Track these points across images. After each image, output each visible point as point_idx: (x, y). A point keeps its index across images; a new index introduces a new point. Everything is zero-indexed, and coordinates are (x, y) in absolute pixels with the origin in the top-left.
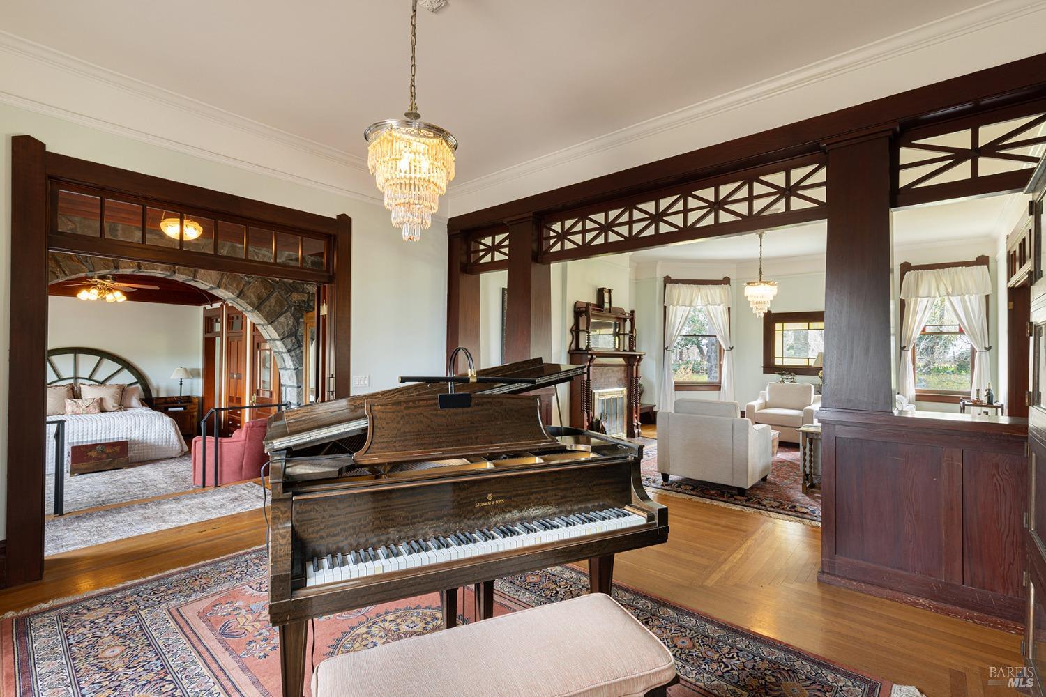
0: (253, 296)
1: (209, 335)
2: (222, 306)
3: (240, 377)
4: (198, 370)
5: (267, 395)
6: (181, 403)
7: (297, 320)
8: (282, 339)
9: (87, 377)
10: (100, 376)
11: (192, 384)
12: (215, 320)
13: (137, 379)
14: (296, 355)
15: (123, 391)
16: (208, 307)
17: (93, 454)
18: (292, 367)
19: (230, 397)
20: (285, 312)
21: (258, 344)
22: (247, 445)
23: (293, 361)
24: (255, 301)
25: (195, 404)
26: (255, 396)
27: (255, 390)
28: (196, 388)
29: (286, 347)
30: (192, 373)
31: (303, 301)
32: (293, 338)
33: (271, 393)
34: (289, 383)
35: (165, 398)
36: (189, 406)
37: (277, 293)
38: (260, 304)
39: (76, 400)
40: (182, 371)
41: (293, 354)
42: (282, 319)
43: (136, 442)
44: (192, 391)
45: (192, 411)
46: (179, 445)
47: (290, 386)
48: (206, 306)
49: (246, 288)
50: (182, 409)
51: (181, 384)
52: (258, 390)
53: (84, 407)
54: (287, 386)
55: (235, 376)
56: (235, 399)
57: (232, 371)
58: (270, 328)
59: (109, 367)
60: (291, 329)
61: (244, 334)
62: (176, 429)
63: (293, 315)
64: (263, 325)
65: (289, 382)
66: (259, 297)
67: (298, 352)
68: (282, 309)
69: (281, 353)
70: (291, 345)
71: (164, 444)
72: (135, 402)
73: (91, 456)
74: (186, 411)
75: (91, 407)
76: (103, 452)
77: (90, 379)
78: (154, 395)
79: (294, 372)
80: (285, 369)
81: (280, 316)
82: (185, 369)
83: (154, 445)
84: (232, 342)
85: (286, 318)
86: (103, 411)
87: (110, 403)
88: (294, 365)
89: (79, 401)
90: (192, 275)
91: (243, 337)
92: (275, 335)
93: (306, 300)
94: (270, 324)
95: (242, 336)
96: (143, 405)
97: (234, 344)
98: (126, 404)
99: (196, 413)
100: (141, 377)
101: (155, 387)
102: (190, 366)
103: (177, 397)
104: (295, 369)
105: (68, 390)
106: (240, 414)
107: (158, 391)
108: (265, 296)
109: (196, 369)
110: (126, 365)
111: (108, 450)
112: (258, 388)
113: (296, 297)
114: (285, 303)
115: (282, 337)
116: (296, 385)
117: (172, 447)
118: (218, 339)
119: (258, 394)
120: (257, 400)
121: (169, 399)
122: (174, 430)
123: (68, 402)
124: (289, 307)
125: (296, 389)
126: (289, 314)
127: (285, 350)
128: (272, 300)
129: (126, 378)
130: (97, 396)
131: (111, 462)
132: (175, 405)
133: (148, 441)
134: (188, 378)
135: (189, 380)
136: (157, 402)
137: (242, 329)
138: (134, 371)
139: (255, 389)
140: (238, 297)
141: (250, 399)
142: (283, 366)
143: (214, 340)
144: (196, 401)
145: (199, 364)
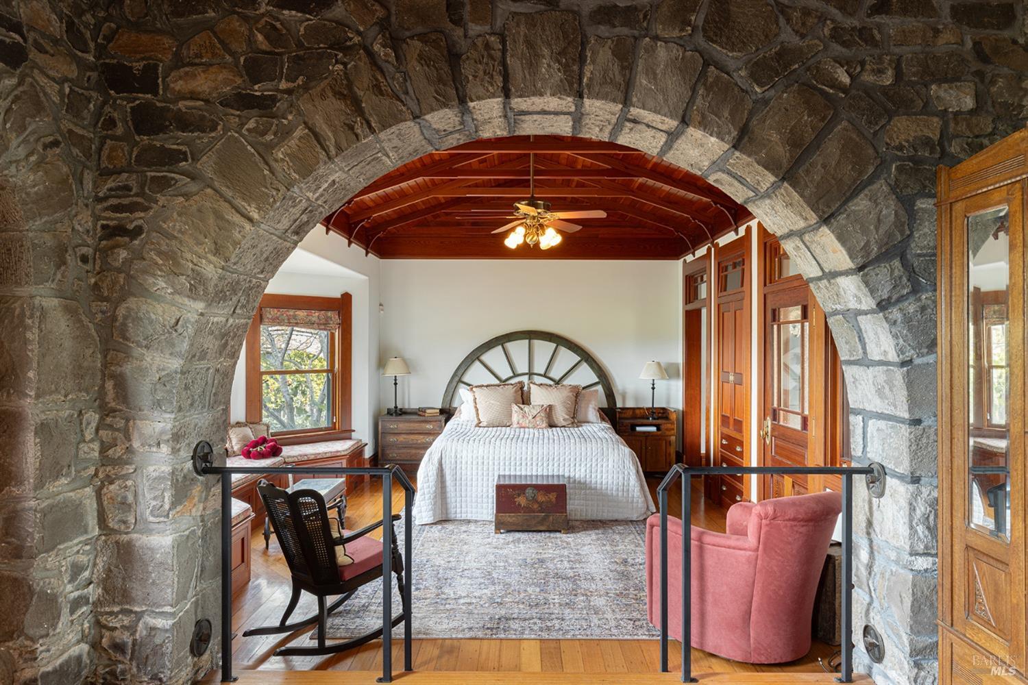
0: (775, 137)
1: (691, 307)
2: (709, 250)
3: (738, 382)
4: (677, 365)
5: (795, 423)
6: (654, 419)
7: (907, 204)
8: (861, 269)
9: (542, 373)
10: (556, 373)
11: (669, 389)
12: (699, 279)
13: (598, 377)
14: (908, 320)
15: (578, 394)
16: (689, 258)
17: (522, 501)
18: (892, 356)
19: (723, 416)
20: (871, 181)
21: (774, 311)
22: (759, 562)
23: (896, 337)
24: (782, 152)
25: (672, 423)
26: (769, 422)
27: (771, 412)
28: (673, 395)
29: (872, 292)
30: (668, 371)
31: (927, 142)
32: (896, 263)
33: (805, 421)
34: (876, 405)
35: (633, 409)
36: (666, 425)
37: (844, 123)
38: (797, 162)
39: (522, 406)
40: (654, 368)
41: (895, 314)
42: (861, 204)
43: (582, 486)
44: (668, 402)
45: (667, 433)
46: (643, 499)
47: (881, 416)
48: (686, 258)
49: (754, 122)
50: (653, 429)
51: (653, 388)
52: (774, 411)
53: (530, 418)
54: (867, 415)
55: (731, 378)
56: (731, 421)
57: (725, 370)
58: (826, 237)
59: (567, 358)
60: (890, 235)
61: (747, 294)
62: (638, 472)
63: (895, 189)
64: (800, 234)
65: (878, 401)
66: (794, 141)
67: (911, 307)
68: (861, 173)
69: (852, 316)
70: (888, 287)
71: (620, 494)
72: (592, 414)
73: (520, 505)
74: (659, 433)
75: (538, 419)
76: (534, 500)
77: (545, 376)
78: (619, 405)
79: (899, 374)
80: (864, 362)
81: (855, 193)
82: (659, 364)
83: (607, 495)
84: (725, 314)
85: (874, 200)
86: (552, 425)
87: (561, 415)
88: (901, 351)
89: (526, 408)
90: (620, 96)
91: (746, 302)
92: (839, 257)
93: (936, 137)
94: (826, 220)
95: (743, 299)
96: (603, 419)
97: (729, 317)
98: (580, 416)
99: (673, 438)
100: (604, 377)
101: (620, 391)
102: (664, 360)
103: (648, 409)
104: (903, 364)
105: (516, 392)
106: (742, 452)
107: (624, 400)
108: (809, 136)
109: (672, 364)
110: (586, 357)
111: (541, 498)
112: (775, 405)
113: (904, 129)
114: (871, 151)
115: (860, 261)
116: (906, 416)
117: (632, 502)
118: (704, 312)
119: (775, 417)
120: (773, 429)
121: (637, 411)
122: (634, 471)
123: (515, 408)
124: (883, 165)
125: (905, 430)
126: (881, 187)
127: (868, 303)
128: (832, 147)
129: (585, 376)
130: (546, 403)
131: (544, 519)
132: (645, 421)
133: (599, 486)
134: (663, 378)
135: (664, 382)
136: (623, 416)
137: (742, 285)
138: (594, 365)
139: (769, 406)
140: (735, 147)
141: (760, 427)
142: (859, 355)
143: (698, 312)
144: (673, 417)
145: (677, 355)
